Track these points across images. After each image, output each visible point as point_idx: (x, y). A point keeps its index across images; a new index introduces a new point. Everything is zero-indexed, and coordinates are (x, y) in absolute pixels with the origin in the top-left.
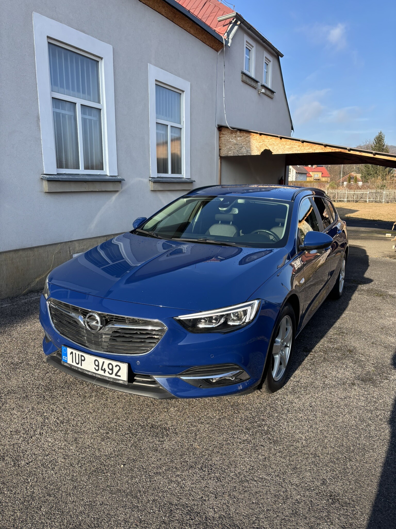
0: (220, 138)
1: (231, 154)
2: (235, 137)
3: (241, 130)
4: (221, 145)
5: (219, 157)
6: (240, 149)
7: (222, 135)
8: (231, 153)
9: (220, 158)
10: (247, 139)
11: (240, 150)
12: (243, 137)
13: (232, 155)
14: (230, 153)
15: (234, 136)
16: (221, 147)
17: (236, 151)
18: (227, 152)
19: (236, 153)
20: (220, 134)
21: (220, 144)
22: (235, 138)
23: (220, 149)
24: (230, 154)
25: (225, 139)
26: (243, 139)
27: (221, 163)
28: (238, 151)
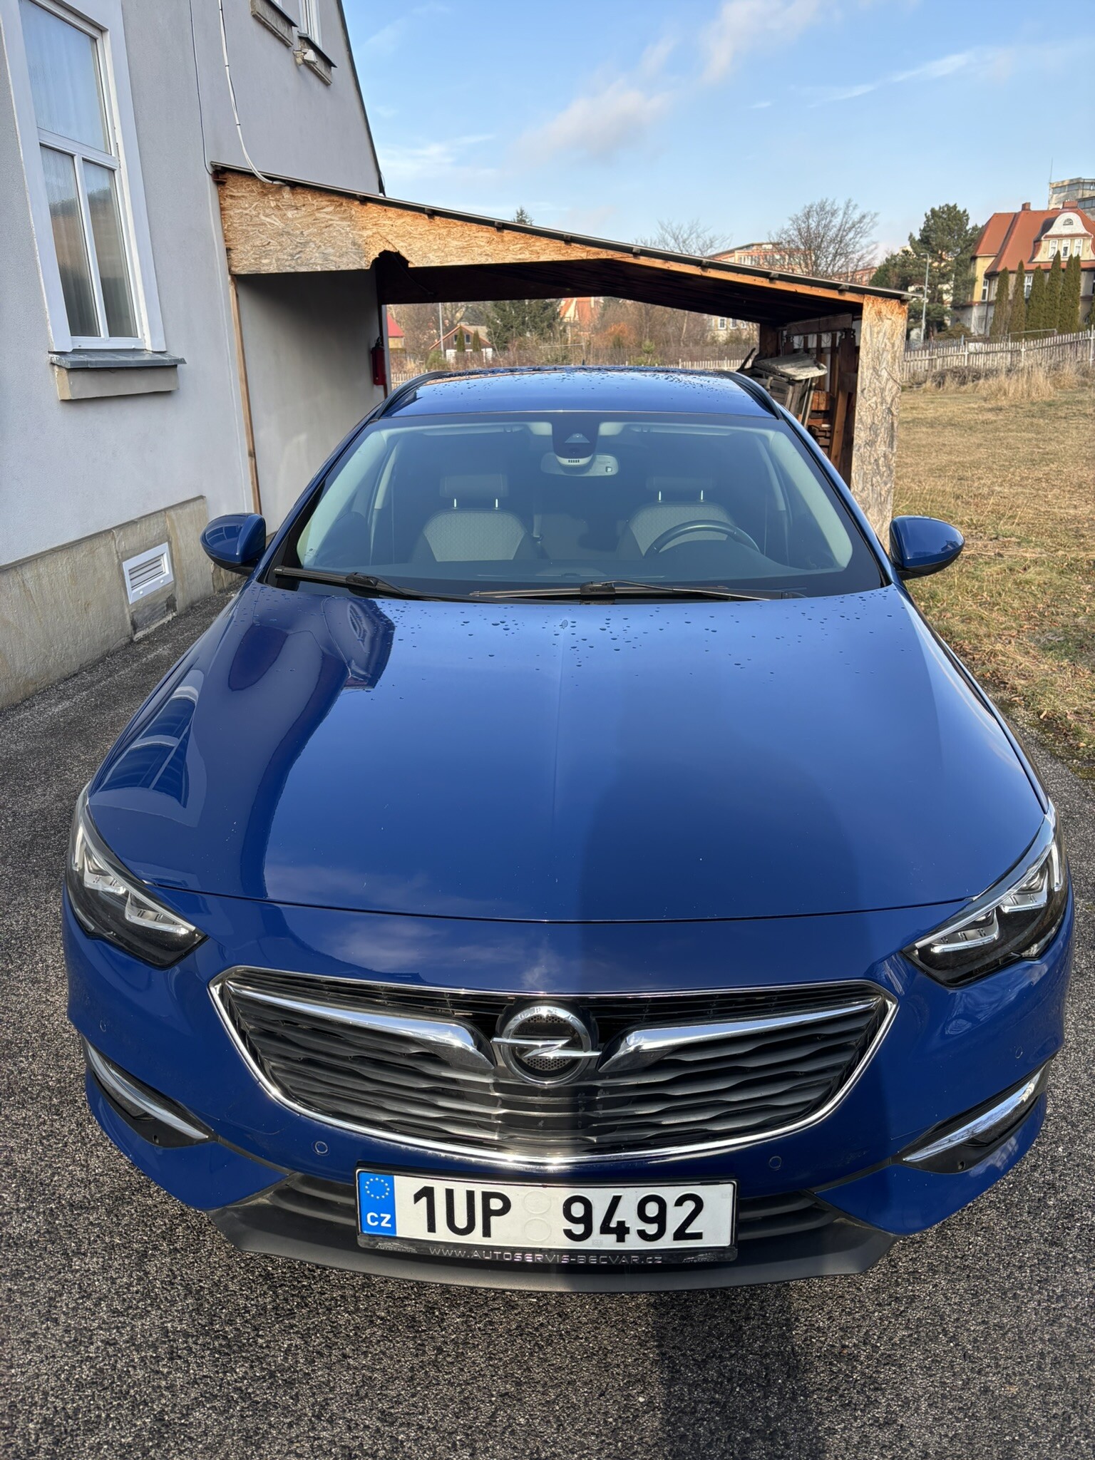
0: (222, 209)
1: (270, 266)
2: (277, 207)
3: (294, 185)
4: (231, 236)
5: (229, 278)
6: (299, 249)
7: (229, 201)
8: (270, 264)
9: (233, 279)
10: (318, 215)
11: (301, 255)
12: (303, 209)
13: (273, 269)
14: (265, 261)
15: (273, 204)
16: (230, 240)
17: (286, 257)
18: (255, 259)
19: (287, 263)
20: (221, 197)
21: (228, 231)
22: (277, 212)
23: (228, 250)
24: (267, 265)
25: (241, 215)
26: (305, 216)
27: (237, 296)
28: (292, 255)
